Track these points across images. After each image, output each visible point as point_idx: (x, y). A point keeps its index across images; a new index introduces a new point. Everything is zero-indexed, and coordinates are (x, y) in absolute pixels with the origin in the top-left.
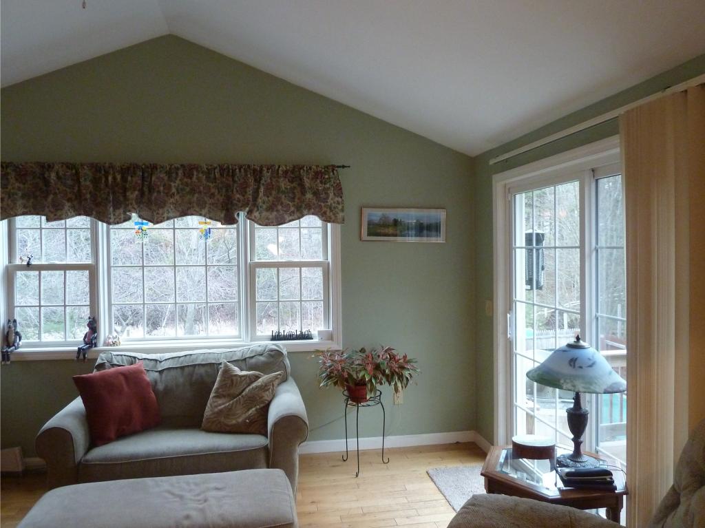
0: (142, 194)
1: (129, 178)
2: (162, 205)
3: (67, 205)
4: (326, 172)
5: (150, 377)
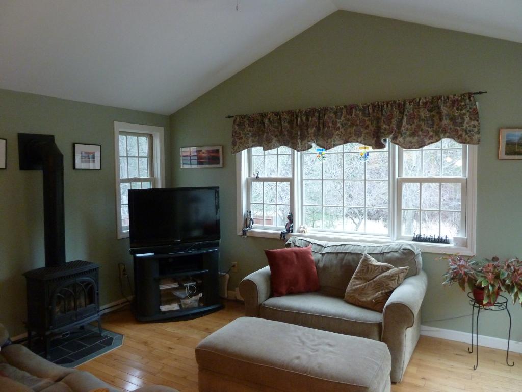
0: (319, 129)
1: (310, 119)
2: (330, 136)
3: (275, 139)
5: (315, 257)
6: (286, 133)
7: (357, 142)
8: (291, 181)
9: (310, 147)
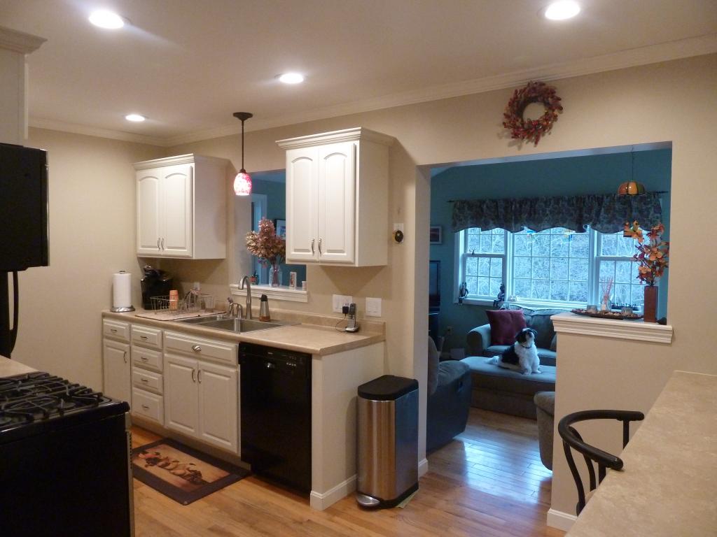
0: (530, 215)
1: (524, 206)
2: (540, 221)
3: (491, 222)
4: (649, 197)
5: (526, 318)
6: (502, 217)
7: (563, 227)
8: (504, 258)
9: (523, 229)
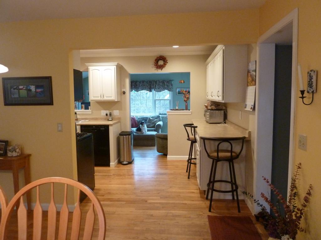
0: (135, 86)
1: (133, 83)
2: (138, 88)
4: (169, 81)
5: (136, 119)
7: (145, 90)
